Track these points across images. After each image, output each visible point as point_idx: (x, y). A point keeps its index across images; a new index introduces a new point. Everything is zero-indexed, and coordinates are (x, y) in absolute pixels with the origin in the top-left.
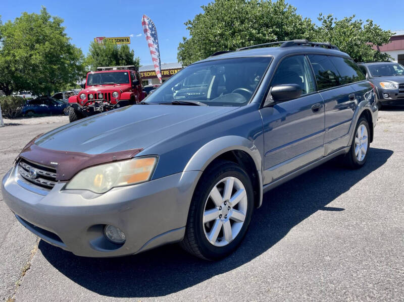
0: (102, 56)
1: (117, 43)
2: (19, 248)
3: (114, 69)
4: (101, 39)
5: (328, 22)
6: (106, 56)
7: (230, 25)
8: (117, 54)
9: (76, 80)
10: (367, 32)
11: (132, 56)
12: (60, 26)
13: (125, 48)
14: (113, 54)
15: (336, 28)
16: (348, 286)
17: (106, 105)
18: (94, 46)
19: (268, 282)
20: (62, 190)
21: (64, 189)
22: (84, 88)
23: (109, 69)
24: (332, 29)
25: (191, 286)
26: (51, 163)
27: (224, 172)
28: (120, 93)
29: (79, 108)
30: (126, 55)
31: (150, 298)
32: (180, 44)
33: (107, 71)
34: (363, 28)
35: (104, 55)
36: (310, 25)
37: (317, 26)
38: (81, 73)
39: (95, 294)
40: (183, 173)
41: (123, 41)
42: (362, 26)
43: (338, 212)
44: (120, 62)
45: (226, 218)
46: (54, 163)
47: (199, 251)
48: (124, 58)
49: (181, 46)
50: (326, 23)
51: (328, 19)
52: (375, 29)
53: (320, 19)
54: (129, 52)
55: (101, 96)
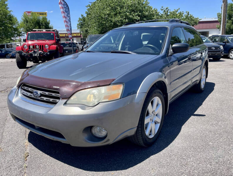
0: (30, 23)
1: (40, 16)
2: (15, 142)
3: (43, 31)
4: (29, 12)
5: (166, 12)
6: (33, 23)
7: (114, 9)
8: (39, 22)
9: (13, 36)
10: (186, 18)
11: (49, 24)
12: (5, 3)
13: (45, 19)
14: (37, 22)
15: (170, 15)
16: (230, 159)
17: (41, 53)
18: (25, 16)
19: (184, 158)
20: (64, 104)
21: (65, 104)
22: (25, 42)
23: (40, 31)
24: (168, 15)
25: (140, 162)
26: (54, 87)
27: (155, 94)
28: (49, 45)
29: (23, 54)
30: (45, 23)
31: (118, 171)
32: (80, 18)
33: (39, 32)
34: (184, 16)
35: (31, 22)
36: (157, 12)
37: (160, 13)
38: (16, 32)
39: (81, 170)
40: (137, 94)
41: (42, 14)
42: (184, 15)
43: (203, 117)
44: (41, 27)
45: (152, 121)
46: (56, 87)
47: (142, 141)
48: (44, 24)
49: (80, 19)
50: (165, 12)
51: (166, 9)
52: (191, 17)
53: (162, 10)
54: (47, 21)
55: (37, 47)
